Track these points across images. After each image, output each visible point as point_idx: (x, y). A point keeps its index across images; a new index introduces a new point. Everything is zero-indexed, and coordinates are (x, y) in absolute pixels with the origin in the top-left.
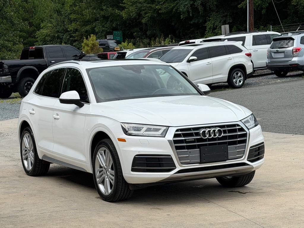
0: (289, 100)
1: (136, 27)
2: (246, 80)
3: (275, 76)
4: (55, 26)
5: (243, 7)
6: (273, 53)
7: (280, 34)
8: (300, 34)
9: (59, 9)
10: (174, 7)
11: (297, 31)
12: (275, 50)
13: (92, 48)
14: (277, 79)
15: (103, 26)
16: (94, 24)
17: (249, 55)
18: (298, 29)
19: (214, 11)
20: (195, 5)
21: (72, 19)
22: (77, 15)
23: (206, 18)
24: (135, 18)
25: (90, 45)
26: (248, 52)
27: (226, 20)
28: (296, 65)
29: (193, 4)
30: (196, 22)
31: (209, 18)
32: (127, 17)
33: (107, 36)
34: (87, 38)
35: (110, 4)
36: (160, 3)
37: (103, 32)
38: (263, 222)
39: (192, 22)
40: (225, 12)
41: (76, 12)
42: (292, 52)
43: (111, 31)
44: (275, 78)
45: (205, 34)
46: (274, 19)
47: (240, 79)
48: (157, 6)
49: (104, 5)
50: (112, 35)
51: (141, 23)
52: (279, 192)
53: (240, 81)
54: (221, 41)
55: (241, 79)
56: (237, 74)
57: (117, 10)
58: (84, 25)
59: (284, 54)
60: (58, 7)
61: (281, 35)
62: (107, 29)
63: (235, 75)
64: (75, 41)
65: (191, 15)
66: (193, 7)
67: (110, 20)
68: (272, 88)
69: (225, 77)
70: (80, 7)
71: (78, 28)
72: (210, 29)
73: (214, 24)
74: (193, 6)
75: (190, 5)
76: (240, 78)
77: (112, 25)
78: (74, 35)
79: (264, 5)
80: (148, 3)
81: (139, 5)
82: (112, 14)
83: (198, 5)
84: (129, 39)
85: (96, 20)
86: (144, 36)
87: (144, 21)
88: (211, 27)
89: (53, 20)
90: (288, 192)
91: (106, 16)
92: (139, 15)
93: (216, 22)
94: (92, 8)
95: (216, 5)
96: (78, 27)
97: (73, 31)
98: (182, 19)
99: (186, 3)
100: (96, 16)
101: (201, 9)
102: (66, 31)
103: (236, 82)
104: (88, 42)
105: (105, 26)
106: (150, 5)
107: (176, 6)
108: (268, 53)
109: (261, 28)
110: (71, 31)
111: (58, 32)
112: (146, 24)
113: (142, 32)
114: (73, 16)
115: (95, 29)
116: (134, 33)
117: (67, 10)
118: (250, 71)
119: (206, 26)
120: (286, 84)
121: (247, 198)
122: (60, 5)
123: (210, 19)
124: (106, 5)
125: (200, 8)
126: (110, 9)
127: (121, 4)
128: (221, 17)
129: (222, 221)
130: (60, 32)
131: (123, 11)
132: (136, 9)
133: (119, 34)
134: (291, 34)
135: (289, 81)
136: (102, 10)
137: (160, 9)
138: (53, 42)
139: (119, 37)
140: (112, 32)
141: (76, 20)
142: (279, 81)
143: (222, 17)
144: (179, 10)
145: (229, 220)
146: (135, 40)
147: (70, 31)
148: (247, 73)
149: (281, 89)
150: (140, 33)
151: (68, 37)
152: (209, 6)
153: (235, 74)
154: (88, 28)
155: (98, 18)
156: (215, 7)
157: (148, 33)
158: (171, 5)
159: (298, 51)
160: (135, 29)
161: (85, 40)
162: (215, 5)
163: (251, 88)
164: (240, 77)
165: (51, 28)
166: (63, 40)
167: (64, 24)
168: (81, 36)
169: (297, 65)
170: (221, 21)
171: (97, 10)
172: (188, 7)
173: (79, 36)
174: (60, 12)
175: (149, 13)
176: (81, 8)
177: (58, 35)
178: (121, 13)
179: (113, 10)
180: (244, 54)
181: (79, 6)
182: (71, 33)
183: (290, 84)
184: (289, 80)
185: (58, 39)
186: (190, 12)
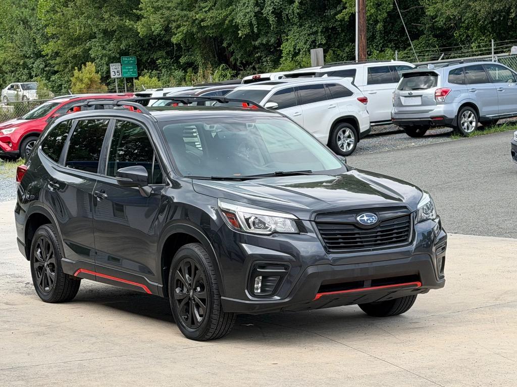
0: (434, 177)
1: (160, 50)
2: (358, 142)
3: (405, 135)
4: (19, 47)
5: (344, 18)
6: (404, 98)
7: (412, 65)
8: (448, 66)
9: (25, 17)
10: (227, 16)
11: (439, 60)
12: (406, 93)
13: (89, 86)
14: (409, 141)
15: (104, 48)
16: (88, 45)
17: (364, 100)
18: (441, 57)
19: (296, 24)
20: (262, 14)
21: (49, 35)
22: (58, 28)
23: (282, 35)
24: (159, 35)
25: (86, 81)
26: (362, 96)
27: (315, 40)
28: (442, 119)
29: (260, 12)
30: (264, 42)
31: (287, 36)
32: (145, 34)
33: (111, 65)
34: (80, 69)
35: (115, 9)
36: (203, 10)
37: (104, 58)
38: (431, 374)
39: (257, 43)
40: (314, 26)
41: (57, 23)
42: (435, 96)
43: (118, 56)
44: (405, 139)
45: (281, 64)
46: (396, 38)
47: (348, 141)
48: (198, 14)
49: (106, 12)
50: (120, 64)
51: (169, 44)
52: (446, 326)
53: (349, 145)
54: (315, 77)
55: (350, 141)
56: (344, 132)
57: (127, 21)
58: (70, 45)
59: (422, 98)
60: (24, 13)
61: (416, 68)
62: (111, 52)
63: (341, 135)
64: (55, 72)
65: (255, 30)
66: (260, 17)
67: (116, 38)
68: (403, 155)
69: (325, 137)
70: (63, 14)
71: (58, 50)
72: (288, 54)
73: (295, 46)
74: (260, 15)
75: (254, 13)
76: (350, 139)
77: (119, 46)
78: (52, 62)
79: (380, 15)
80: (182, 10)
81: (167, 13)
82: (119, 27)
83: (268, 14)
84: (148, 70)
85: (92, 36)
86: (175, 65)
87: (174, 40)
88: (290, 51)
89: (15, 36)
90: (461, 328)
91: (109, 30)
92: (167, 29)
93: (298, 42)
94: (85, 17)
95: (298, 14)
96: (60, 48)
97: (51, 56)
98: (241, 37)
99: (248, 10)
100: (92, 29)
101: (273, 21)
102: (39, 55)
103: (342, 146)
104: (81, 75)
105: (108, 47)
106: (185, 12)
107: (230, 14)
108: (394, 98)
109: (375, 55)
110: (47, 55)
111: (25, 56)
112: (178, 45)
113: (171, 59)
114: (50, 30)
115: (90, 52)
116: (157, 59)
117: (39, 19)
118: (366, 127)
119: (282, 50)
120: (424, 150)
121: (397, 337)
122: (28, 10)
123: (289, 37)
124: (109, 12)
125: (272, 19)
126: (116, 19)
127: (134, 11)
128: (307, 35)
129: (365, 374)
130: (28, 58)
131: (139, 23)
132: (161, 18)
133: (131, 62)
134: (433, 66)
135: (430, 145)
136: (102, 19)
137: (203, 20)
138: (15, 73)
139: (132, 67)
140: (120, 58)
141: (57, 37)
142: (413, 144)
143: (309, 35)
144: (236, 22)
145: (375, 372)
146: (158, 72)
147: (45, 56)
148: (361, 131)
149: (418, 158)
150: (167, 60)
151: (42, 66)
152: (287, 15)
153: (341, 132)
154: (78, 50)
155: (95, 33)
156: (296, 17)
157: (182, 60)
158: (221, 13)
159: (444, 94)
160: (159, 53)
161: (77, 71)
162: (296, 15)
163: (369, 157)
164: (349, 137)
165: (12, 50)
166: (33, 70)
167: (35, 43)
168: (64, 64)
169: (443, 117)
170: (307, 40)
171: (93, 19)
172: (251, 17)
173: (61, 65)
174: (27, 22)
175: (185, 26)
176: (65, 15)
177: (25, 63)
178: (135, 27)
179: (122, 20)
180: (356, 99)
181: (61, 13)
182: (47, 58)
183: (433, 150)
184: (429, 143)
185: (24, 69)
186: (255, 25)
